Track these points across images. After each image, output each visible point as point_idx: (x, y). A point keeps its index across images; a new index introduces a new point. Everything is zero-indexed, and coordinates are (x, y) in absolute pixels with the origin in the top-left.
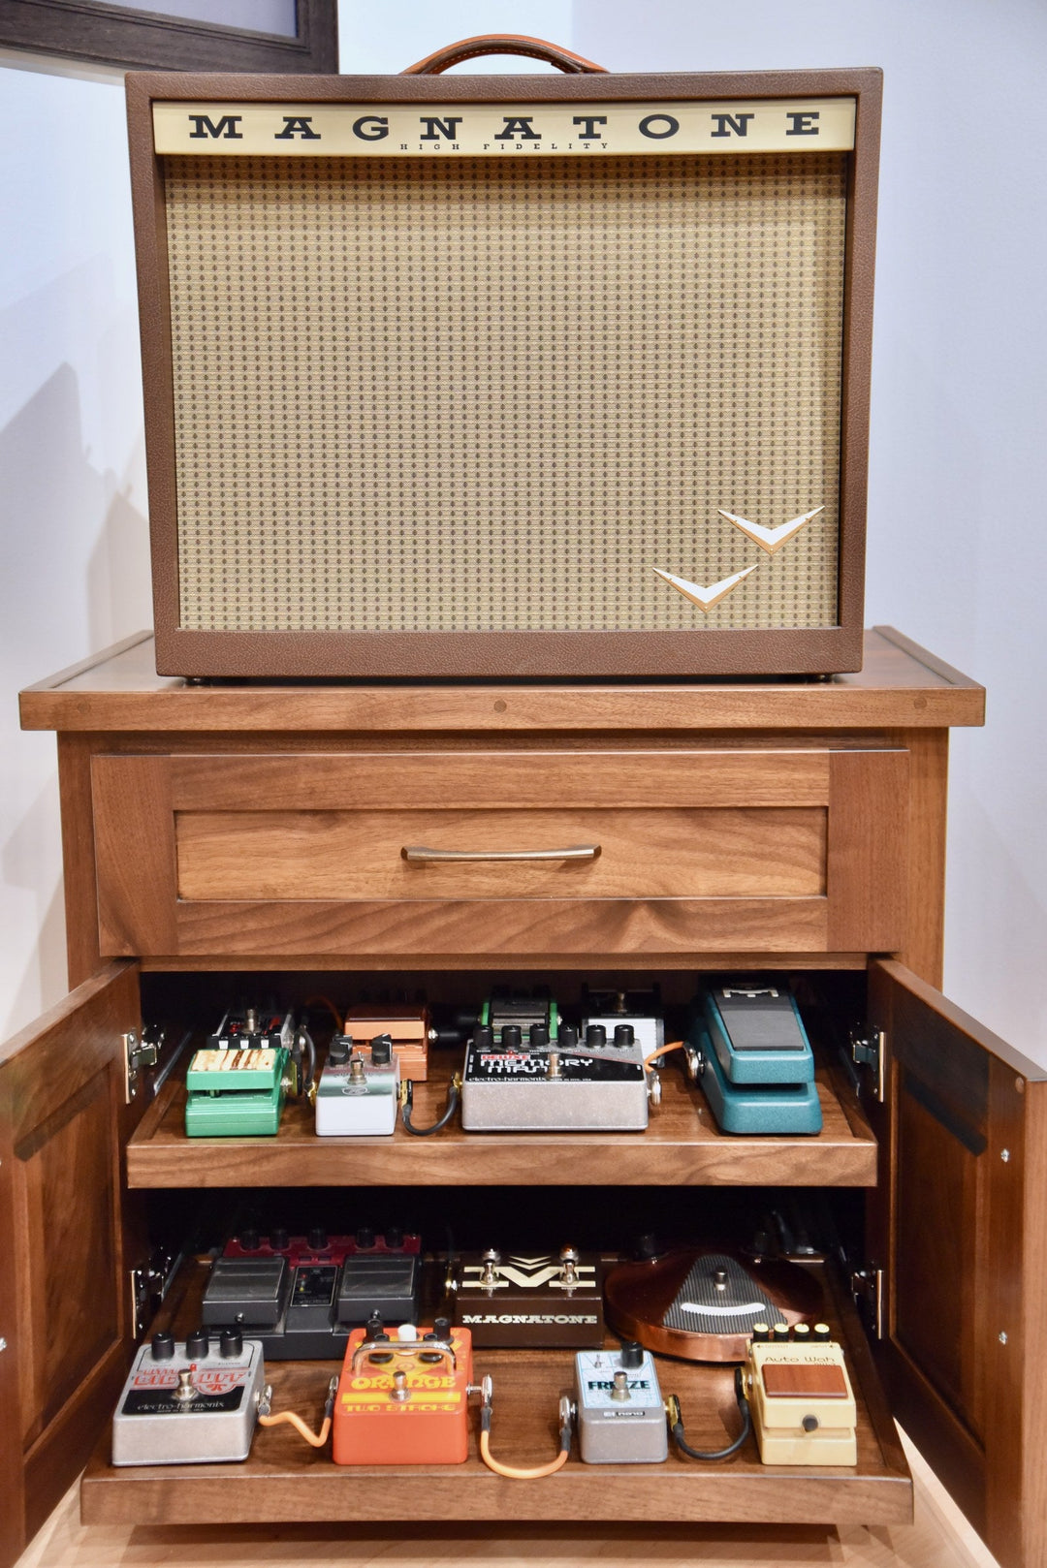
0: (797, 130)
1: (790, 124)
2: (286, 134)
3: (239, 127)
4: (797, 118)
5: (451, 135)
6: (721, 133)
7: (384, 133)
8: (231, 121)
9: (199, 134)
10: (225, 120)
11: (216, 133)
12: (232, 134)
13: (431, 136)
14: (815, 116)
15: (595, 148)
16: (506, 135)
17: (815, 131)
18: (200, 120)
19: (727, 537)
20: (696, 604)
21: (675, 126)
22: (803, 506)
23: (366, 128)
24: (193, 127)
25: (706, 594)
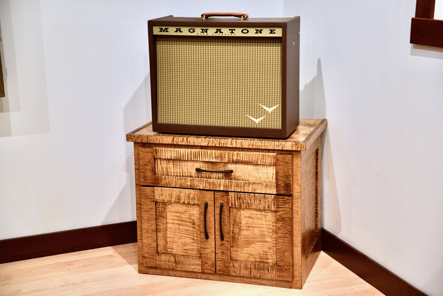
0: (271, 33)
1: (270, 32)
2: (176, 31)
3: (168, 30)
4: (271, 30)
5: (206, 32)
6: (257, 33)
7: (194, 31)
8: (167, 29)
9: (161, 31)
10: (166, 29)
11: (164, 31)
12: (167, 31)
13: (203, 32)
14: (275, 30)
15: (233, 35)
16: (217, 32)
17: (275, 33)
18: (161, 29)
19: (261, 109)
20: (255, 123)
21: (248, 31)
22: (276, 104)
23: (191, 31)
24: (160, 30)
25: (257, 121)
